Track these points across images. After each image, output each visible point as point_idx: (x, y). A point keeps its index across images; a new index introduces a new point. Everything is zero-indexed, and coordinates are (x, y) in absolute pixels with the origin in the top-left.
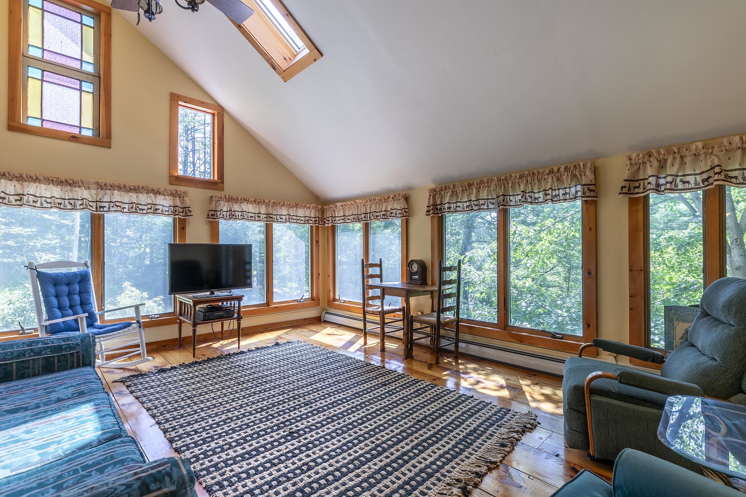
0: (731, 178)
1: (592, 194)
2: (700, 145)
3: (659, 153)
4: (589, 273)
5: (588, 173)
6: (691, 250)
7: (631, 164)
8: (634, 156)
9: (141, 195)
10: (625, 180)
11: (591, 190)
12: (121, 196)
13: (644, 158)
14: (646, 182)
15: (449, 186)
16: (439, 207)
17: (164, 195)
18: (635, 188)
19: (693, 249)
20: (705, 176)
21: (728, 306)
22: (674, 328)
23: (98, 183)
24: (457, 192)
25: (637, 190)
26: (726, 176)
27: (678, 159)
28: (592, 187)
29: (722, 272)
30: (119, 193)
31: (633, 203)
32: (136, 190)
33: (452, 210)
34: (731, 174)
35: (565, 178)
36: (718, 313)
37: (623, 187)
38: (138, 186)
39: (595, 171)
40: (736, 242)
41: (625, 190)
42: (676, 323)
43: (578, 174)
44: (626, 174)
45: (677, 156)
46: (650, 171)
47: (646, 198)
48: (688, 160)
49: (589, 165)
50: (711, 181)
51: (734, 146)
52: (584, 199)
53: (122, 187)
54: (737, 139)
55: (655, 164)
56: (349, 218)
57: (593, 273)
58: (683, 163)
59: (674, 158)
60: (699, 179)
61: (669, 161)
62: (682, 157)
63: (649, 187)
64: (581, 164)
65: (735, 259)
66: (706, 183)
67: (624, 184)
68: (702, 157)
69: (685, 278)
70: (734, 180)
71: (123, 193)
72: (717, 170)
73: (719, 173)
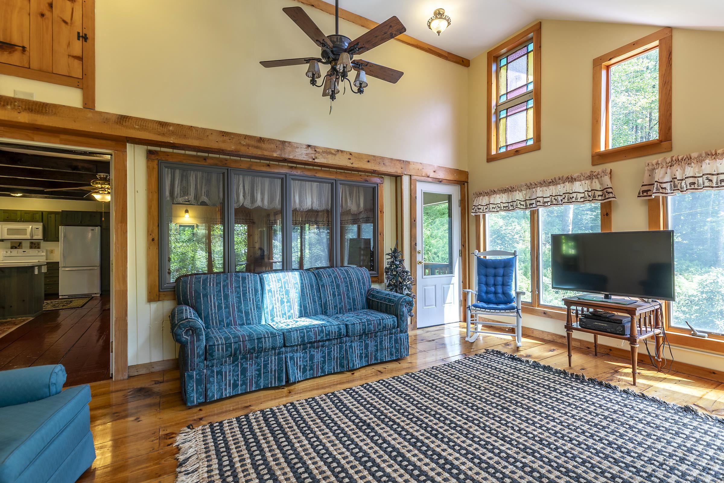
9: (559, 186)
12: (543, 191)
17: (580, 181)
23: (526, 185)
30: (541, 189)
32: (553, 182)
38: (555, 178)
53: (542, 183)
71: (545, 188)
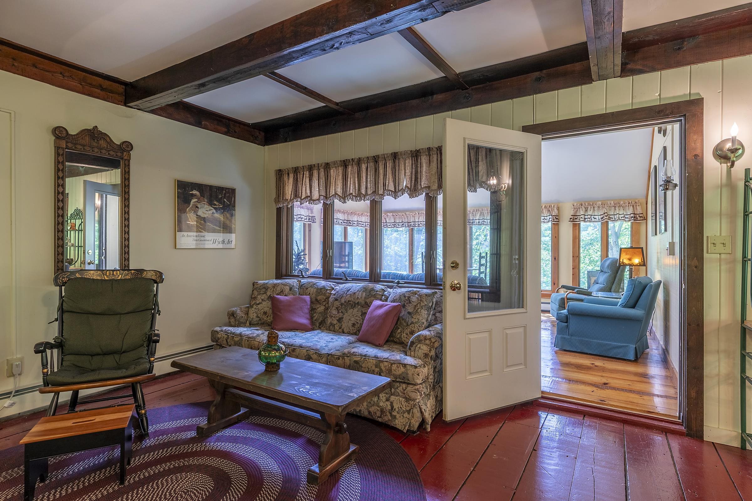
0: (610, 218)
1: (557, 220)
2: (600, 203)
3: (585, 205)
4: (555, 259)
5: (556, 210)
6: (592, 248)
7: (574, 208)
8: (575, 204)
10: (572, 215)
11: (557, 219)
13: (579, 206)
14: (580, 216)
15: (478, 209)
16: (471, 221)
18: (575, 219)
19: (593, 247)
20: (602, 216)
21: (608, 266)
22: (591, 280)
24: (483, 214)
25: (576, 220)
26: (609, 217)
27: (592, 208)
28: (557, 217)
29: (607, 256)
31: (575, 225)
33: (480, 223)
34: (611, 216)
35: (544, 211)
36: (605, 270)
37: (570, 219)
39: (558, 209)
40: (615, 243)
41: (572, 220)
42: (591, 278)
43: (551, 210)
44: (572, 213)
45: (592, 207)
46: (582, 213)
47: (579, 224)
48: (596, 209)
49: (556, 206)
50: (604, 218)
51: (612, 205)
52: (553, 222)
54: (612, 202)
55: (584, 209)
56: (399, 224)
57: (557, 259)
58: (594, 210)
59: (591, 207)
60: (600, 217)
61: (589, 209)
62: (594, 207)
63: (581, 219)
64: (553, 206)
65: (614, 254)
66: (602, 219)
67: (571, 217)
68: (601, 208)
69: (587, 267)
70: (611, 219)
72: (606, 214)
73: (607, 216)
